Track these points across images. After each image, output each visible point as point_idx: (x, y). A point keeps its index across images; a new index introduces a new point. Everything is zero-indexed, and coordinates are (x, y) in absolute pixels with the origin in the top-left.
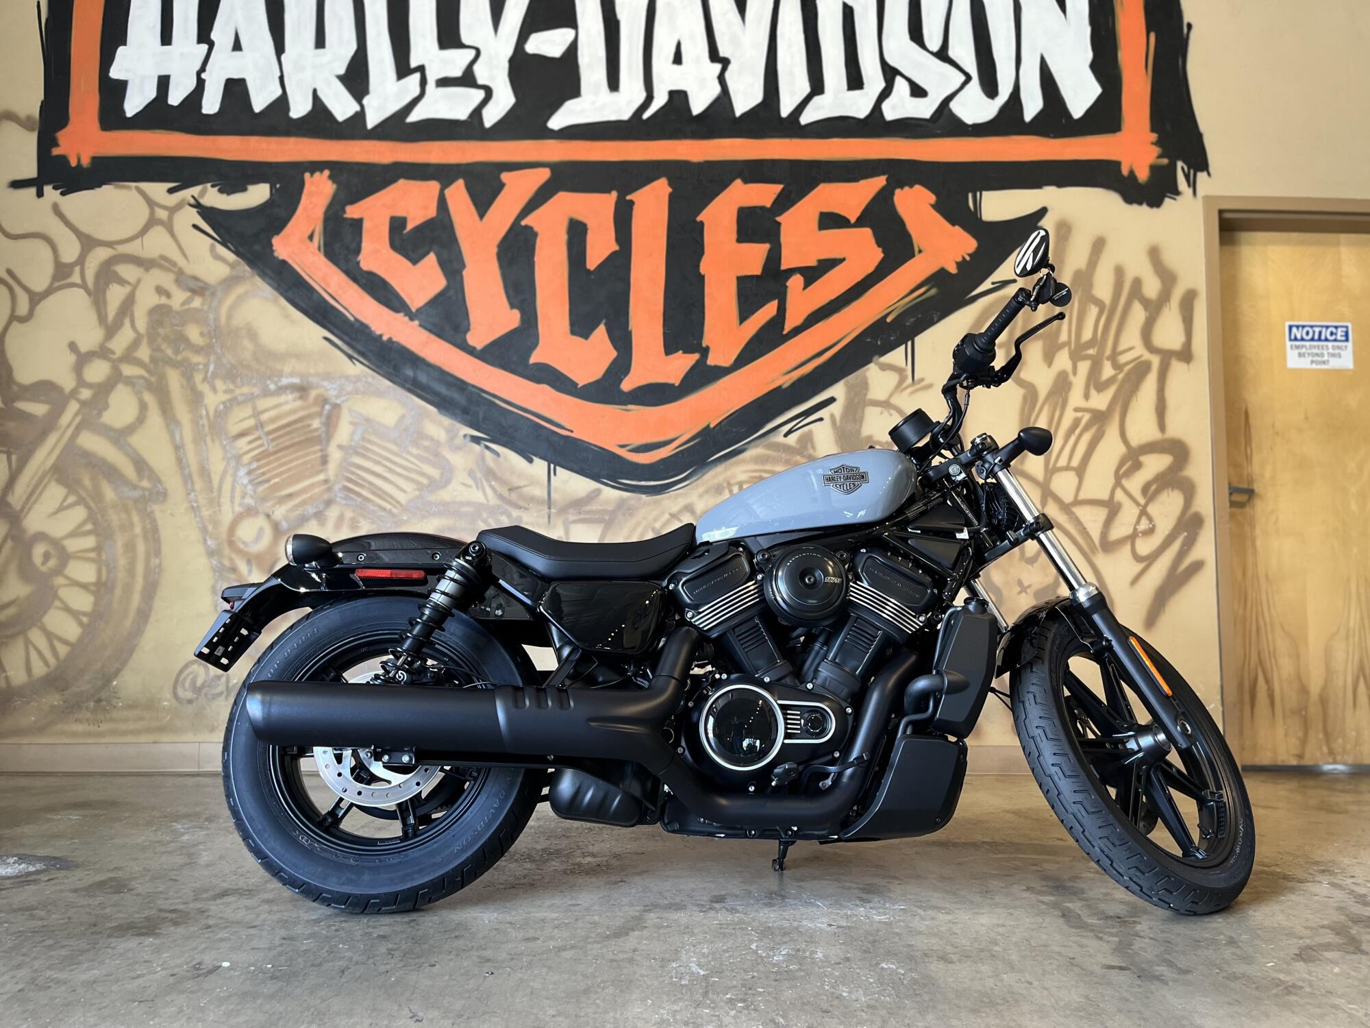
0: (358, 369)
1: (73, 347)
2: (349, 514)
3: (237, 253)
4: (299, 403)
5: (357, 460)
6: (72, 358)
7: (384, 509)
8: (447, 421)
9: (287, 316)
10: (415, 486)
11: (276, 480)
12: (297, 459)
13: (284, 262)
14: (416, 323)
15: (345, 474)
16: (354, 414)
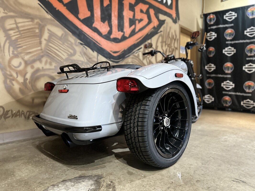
0: (49, 16)
2: (49, 60)
4: (31, 23)
5: (51, 44)
7: (59, 60)
8: (74, 37)
10: (66, 54)
11: (25, 47)
12: (31, 41)
14: (65, 7)
15: (47, 48)
16: (49, 30)
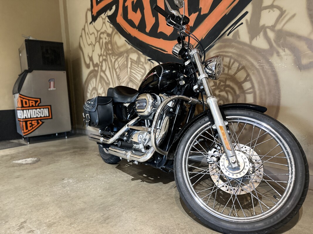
0: (130, 47)
1: (98, 55)
2: (132, 85)
3: (113, 25)
4: (123, 58)
5: (132, 70)
6: (98, 57)
7: (136, 82)
8: (144, 56)
9: (120, 37)
12: (124, 72)
13: (118, 23)
14: (138, 30)
16: (131, 59)
